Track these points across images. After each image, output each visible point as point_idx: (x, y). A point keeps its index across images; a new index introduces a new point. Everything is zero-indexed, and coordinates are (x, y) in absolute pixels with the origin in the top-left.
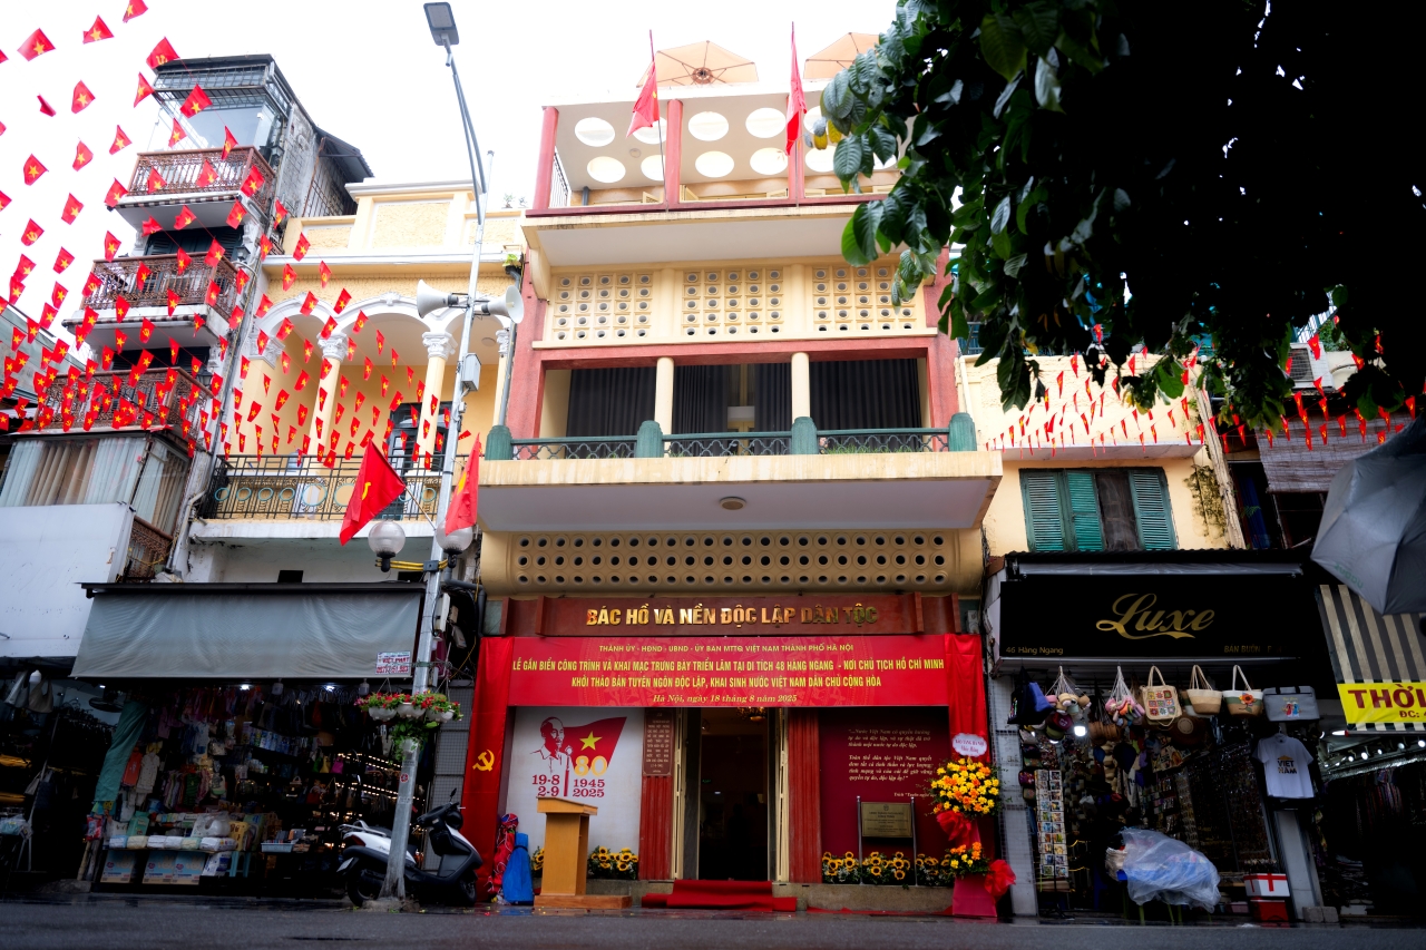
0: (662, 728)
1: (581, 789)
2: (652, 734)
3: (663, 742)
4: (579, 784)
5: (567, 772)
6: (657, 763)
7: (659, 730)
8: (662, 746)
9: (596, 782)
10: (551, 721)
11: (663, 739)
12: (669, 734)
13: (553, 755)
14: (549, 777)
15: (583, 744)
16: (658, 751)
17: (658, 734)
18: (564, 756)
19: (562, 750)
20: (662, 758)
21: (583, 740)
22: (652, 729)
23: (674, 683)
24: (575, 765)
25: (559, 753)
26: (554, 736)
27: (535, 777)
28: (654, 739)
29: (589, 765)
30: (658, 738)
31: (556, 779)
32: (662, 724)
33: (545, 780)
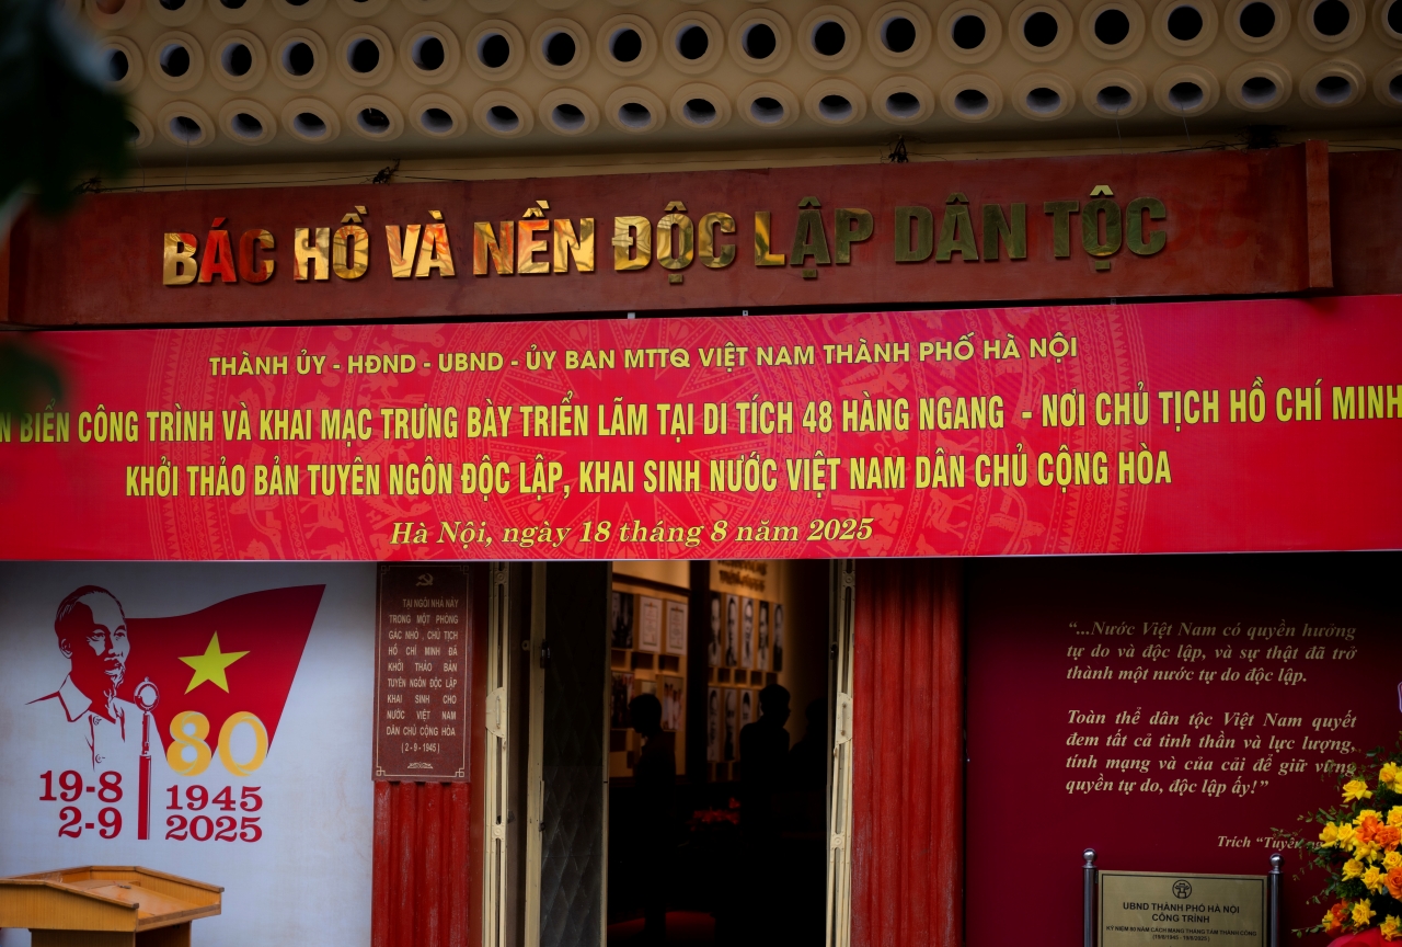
0: (433, 626)
1: (189, 815)
2: (403, 644)
3: (437, 672)
4: (183, 800)
5: (145, 764)
6: (421, 740)
7: (423, 629)
8: (435, 683)
9: (236, 796)
10: (83, 600)
11: (438, 662)
12: (459, 643)
13: (99, 708)
14: (91, 778)
15: (191, 672)
16: (422, 699)
17: (422, 644)
18: (133, 714)
19: (127, 693)
20: (436, 721)
21: (189, 661)
22: (403, 627)
23: (457, 482)
24: (167, 741)
25: (116, 704)
26: (99, 647)
27: (48, 776)
28: (408, 662)
29: (212, 740)
30: (421, 657)
31: (110, 785)
32: (433, 611)
33: (78, 785)
